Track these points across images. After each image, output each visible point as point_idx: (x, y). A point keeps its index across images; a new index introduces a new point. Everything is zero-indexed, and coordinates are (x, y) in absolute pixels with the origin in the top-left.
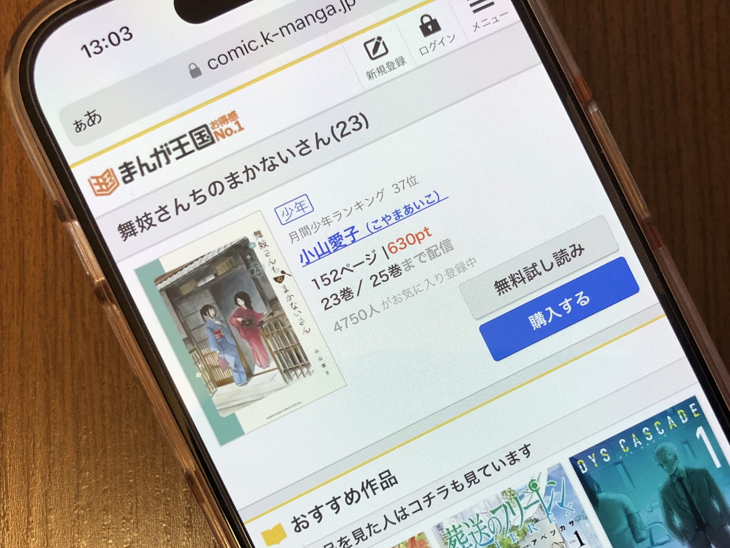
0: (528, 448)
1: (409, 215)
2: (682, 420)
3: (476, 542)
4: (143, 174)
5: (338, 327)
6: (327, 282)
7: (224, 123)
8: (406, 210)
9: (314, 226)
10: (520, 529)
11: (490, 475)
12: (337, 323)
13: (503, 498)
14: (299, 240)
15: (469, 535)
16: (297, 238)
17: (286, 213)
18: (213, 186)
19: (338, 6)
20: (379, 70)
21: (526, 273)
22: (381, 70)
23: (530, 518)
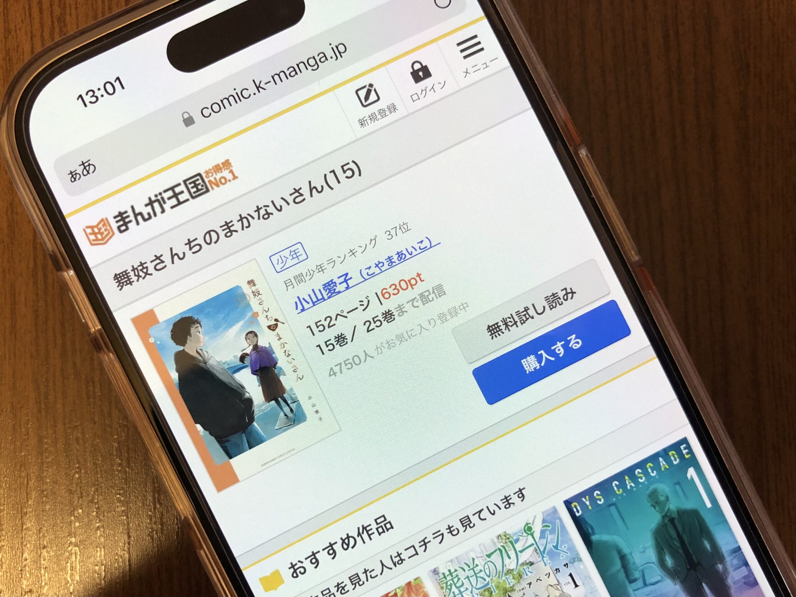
0: (523, 491)
1: (401, 261)
2: (674, 462)
3: (472, 586)
4: (138, 223)
5: (332, 373)
6: (321, 328)
7: (219, 172)
8: (399, 256)
9: (308, 274)
10: (515, 573)
11: (485, 519)
12: (332, 369)
13: (499, 542)
14: (294, 287)
15: (465, 579)
16: (292, 285)
18: (208, 235)
19: (329, 53)
20: (371, 117)
21: (518, 317)
22: (373, 117)
23: (525, 561)
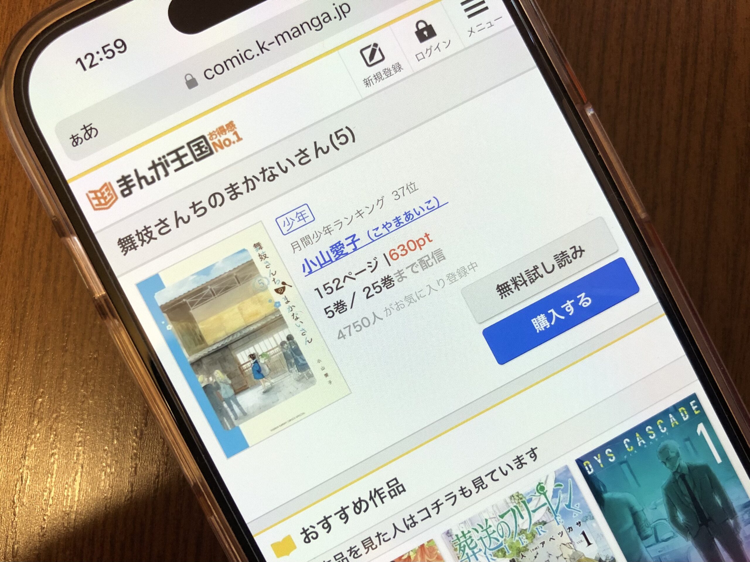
0: (535, 451)
1: (409, 221)
2: (684, 418)
3: (486, 547)
4: (141, 187)
5: (341, 335)
6: (329, 290)
7: (222, 134)
8: (407, 217)
9: (315, 236)
10: (528, 532)
11: (498, 480)
12: (340, 331)
13: (511, 502)
14: (301, 249)
15: (478, 540)
16: (299, 248)
17: (287, 223)
18: (212, 198)
19: (333, 13)
20: (376, 77)
21: (528, 276)
22: (378, 77)
23: (538, 520)
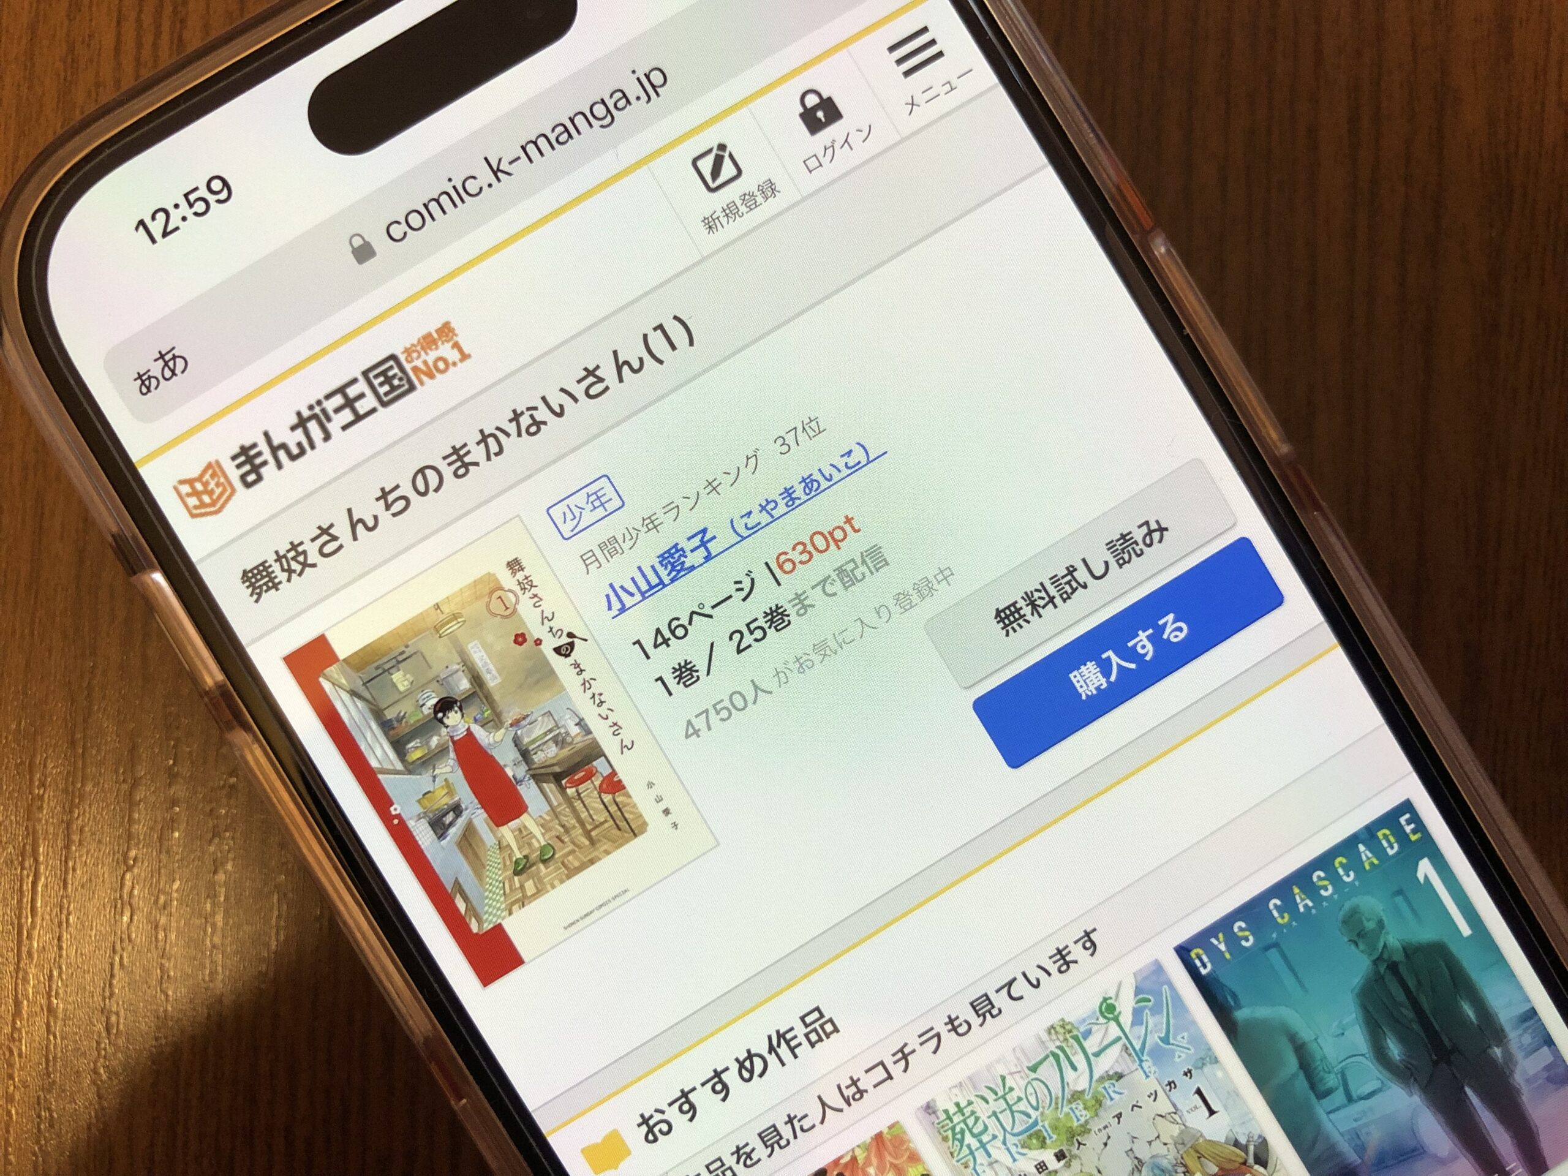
0: (1093, 936)
1: (812, 495)
2: (1388, 850)
3: (1004, 1129)
4: (279, 466)
5: (692, 732)
7: (431, 349)
8: (807, 485)
9: (628, 537)
10: (1087, 1097)
11: (1021, 998)
12: (689, 723)
13: (1051, 1040)
14: (601, 566)
15: (989, 1117)
16: (597, 563)
17: (569, 516)
18: (420, 476)
19: (633, 90)
20: (728, 211)
21: (1056, 587)
22: (731, 211)
23: (1107, 1072)
